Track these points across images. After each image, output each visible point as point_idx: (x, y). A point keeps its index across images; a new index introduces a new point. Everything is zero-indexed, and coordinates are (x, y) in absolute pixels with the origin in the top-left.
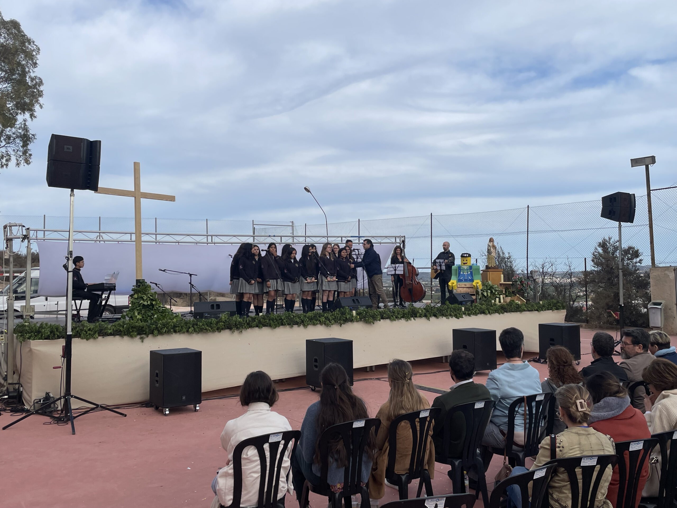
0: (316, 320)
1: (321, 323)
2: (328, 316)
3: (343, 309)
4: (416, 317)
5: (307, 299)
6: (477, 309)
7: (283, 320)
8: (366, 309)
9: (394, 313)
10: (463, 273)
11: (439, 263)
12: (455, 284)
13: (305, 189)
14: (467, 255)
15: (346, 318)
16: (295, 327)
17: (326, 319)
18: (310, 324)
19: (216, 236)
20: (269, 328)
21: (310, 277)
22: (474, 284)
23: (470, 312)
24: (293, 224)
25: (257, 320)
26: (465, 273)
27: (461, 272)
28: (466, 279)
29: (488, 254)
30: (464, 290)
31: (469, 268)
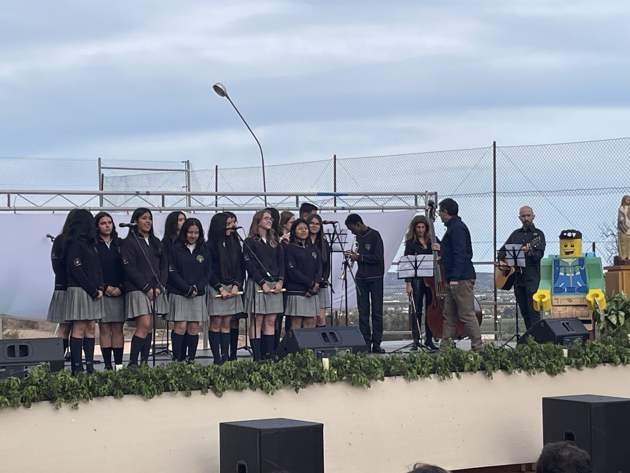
0: (242, 380)
1: (253, 387)
2: (268, 369)
3: (302, 354)
4: (462, 371)
5: (220, 333)
6: (597, 352)
7: (168, 380)
8: (351, 355)
9: (413, 362)
10: (565, 273)
11: (512, 253)
12: (548, 297)
13: (216, 88)
14: (574, 234)
15: (308, 374)
16: (196, 395)
17: (263, 377)
18: (229, 389)
19: (18, 193)
20: (138, 396)
21: (227, 284)
22: (589, 297)
23: (580, 359)
24: (188, 167)
25: (110, 379)
26: (570, 273)
27: (560, 272)
28: (571, 286)
29: (620, 232)
30: (567, 311)
31: (578, 264)
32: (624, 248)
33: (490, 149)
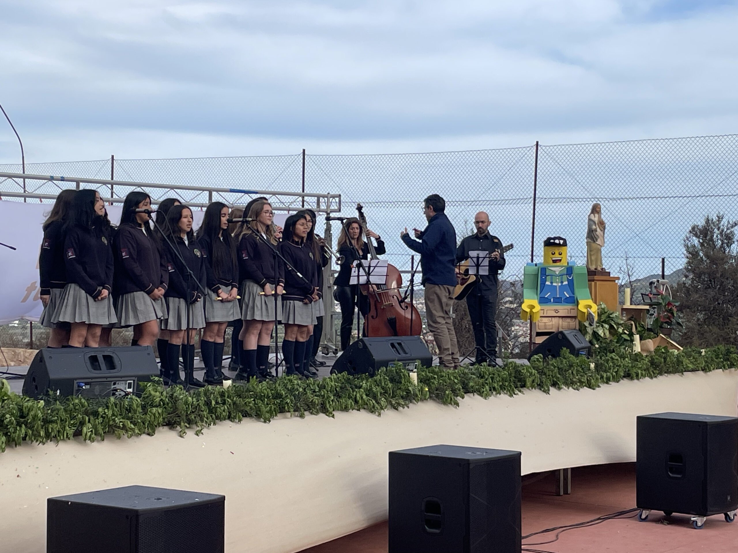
0: (348, 399)
1: (358, 406)
2: (368, 386)
7: (283, 400)
10: (552, 283)
12: (537, 308)
14: (562, 242)
15: (407, 392)
22: (581, 308)
23: (606, 375)
25: (228, 397)
26: (557, 283)
27: (546, 281)
28: (558, 296)
29: (590, 241)
30: (554, 323)
31: (565, 272)
32: (593, 258)
33: (299, 157)
